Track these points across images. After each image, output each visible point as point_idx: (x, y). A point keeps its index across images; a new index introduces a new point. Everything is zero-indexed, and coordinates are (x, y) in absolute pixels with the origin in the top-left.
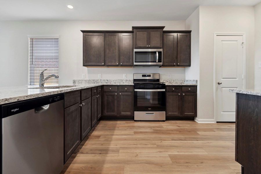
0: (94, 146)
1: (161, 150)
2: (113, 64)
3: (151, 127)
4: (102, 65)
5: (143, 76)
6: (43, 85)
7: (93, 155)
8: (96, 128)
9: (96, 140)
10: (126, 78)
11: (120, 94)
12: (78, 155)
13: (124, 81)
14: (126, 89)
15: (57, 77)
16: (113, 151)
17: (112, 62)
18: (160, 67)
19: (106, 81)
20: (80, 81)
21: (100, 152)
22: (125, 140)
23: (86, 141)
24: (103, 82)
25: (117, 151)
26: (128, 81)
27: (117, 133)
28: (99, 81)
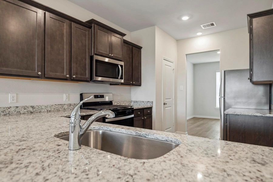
2: (59, 75)
5: (96, 97)
10: (67, 100)
18: (111, 84)
19: (31, 109)
26: (72, 106)
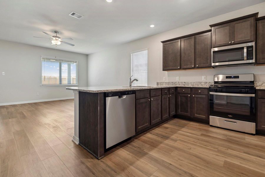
0: (160, 132)
1: (219, 154)
2: (188, 66)
3: (227, 135)
4: (178, 68)
5: (229, 77)
6: (131, 85)
7: (157, 137)
8: (169, 122)
9: (164, 129)
10: (205, 80)
11: (194, 96)
12: (148, 133)
13: (203, 84)
14: (200, 91)
15: (137, 80)
16: (172, 140)
17: (187, 65)
20: (162, 83)
21: (162, 137)
22: (188, 136)
23: (157, 128)
24: (180, 84)
25: (175, 141)
27: (184, 130)
28: (177, 83)
